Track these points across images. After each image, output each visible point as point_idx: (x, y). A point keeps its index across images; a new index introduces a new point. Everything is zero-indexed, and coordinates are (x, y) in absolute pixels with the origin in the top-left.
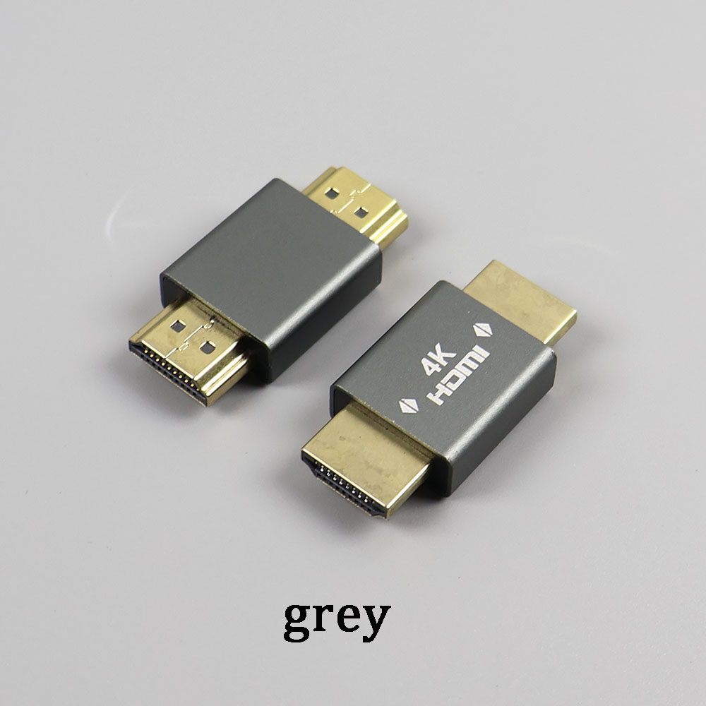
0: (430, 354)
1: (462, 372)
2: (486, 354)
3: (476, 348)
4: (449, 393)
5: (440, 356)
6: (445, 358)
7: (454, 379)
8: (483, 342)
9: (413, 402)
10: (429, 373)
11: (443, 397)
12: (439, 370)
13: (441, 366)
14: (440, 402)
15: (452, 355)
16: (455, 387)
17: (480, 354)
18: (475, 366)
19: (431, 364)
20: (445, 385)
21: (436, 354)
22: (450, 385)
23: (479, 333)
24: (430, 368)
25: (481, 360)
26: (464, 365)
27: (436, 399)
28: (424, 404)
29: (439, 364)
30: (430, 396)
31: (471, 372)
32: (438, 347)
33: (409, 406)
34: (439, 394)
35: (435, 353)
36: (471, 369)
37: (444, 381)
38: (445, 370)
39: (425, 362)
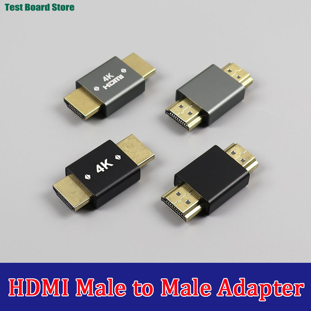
0: (106, 76)
1: (115, 81)
2: (123, 77)
3: (121, 75)
4: (109, 87)
6: (111, 77)
7: (112, 83)
8: (123, 74)
10: (105, 81)
11: (108, 87)
12: (108, 80)
13: (109, 79)
14: (106, 89)
15: (113, 77)
16: (112, 85)
17: (121, 77)
18: (119, 80)
19: (106, 78)
22: (110, 84)
23: (122, 71)
24: (105, 79)
25: (121, 79)
26: (116, 79)
27: (105, 87)
28: (101, 88)
31: (117, 82)
33: (97, 89)
34: (106, 86)
35: (108, 75)
36: (117, 81)
37: (109, 83)
38: (110, 80)
39: (104, 77)
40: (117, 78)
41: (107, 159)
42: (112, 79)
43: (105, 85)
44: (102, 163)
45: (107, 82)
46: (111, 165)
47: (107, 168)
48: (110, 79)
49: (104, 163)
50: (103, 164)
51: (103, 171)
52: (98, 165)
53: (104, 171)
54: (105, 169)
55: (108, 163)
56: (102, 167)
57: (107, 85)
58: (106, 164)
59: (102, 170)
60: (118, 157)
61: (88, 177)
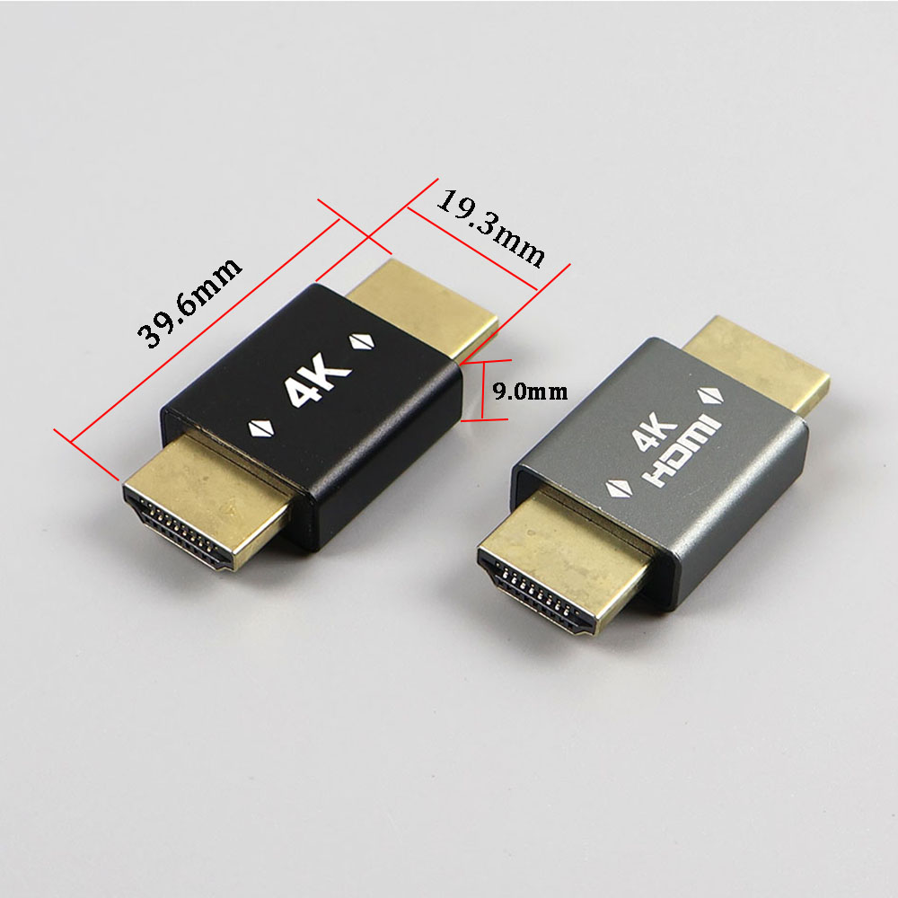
0: (643, 426)
1: (687, 446)
2: (718, 425)
3: (704, 417)
4: (672, 473)
5: (656, 428)
6: (662, 431)
7: (677, 456)
8: (711, 411)
9: (624, 485)
10: (643, 448)
11: (664, 477)
12: (656, 444)
13: (658, 440)
14: (661, 484)
15: (673, 427)
16: (679, 465)
17: (709, 425)
18: (703, 440)
19: (645, 438)
20: (665, 463)
21: (651, 426)
22: (671, 462)
23: (706, 399)
24: (644, 443)
25: (711, 432)
26: (689, 438)
27: (655, 480)
28: (639, 486)
29: (656, 437)
30: (646, 476)
31: (698, 447)
32: (653, 417)
33: (619, 489)
34: (658, 474)
35: (650, 424)
36: (698, 443)
37: (663, 458)
38: (664, 446)
39: (637, 435)
40: (690, 432)
41: (319, 355)
42: (672, 437)
43: (652, 471)
44: (303, 372)
45: (655, 454)
46: (344, 373)
47: (328, 387)
48: (663, 437)
49: (314, 371)
50: (311, 373)
51: (317, 398)
52: (290, 379)
53: (320, 397)
54: (321, 391)
55: (326, 366)
56: (309, 384)
57: (661, 469)
58: (320, 373)
59: (313, 394)
60: (362, 342)
61: (261, 429)
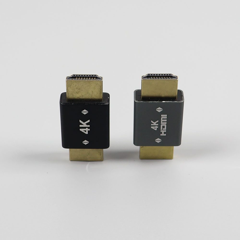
40: (162, 120)
41: (80, 121)
42: (159, 123)
43: (161, 133)
44: (81, 126)
45: (159, 129)
46: (89, 121)
47: (89, 126)
48: (158, 125)
52: (80, 129)
54: (88, 128)
55: (84, 122)
56: (85, 128)
57: (163, 132)
59: (87, 130)
